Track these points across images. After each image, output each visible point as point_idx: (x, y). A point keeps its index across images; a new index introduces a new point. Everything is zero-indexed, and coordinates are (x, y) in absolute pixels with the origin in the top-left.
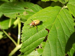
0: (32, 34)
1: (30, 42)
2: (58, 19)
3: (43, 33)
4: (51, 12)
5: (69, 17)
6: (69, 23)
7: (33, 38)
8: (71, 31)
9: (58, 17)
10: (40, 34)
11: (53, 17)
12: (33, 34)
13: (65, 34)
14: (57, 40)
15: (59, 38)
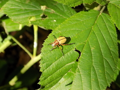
0: (55, 58)
1: (52, 70)
2: (94, 33)
3: (72, 57)
4: (83, 22)
5: (111, 28)
6: (110, 39)
7: (58, 65)
8: (113, 52)
9: (94, 29)
10: (67, 58)
11: (87, 29)
12: (58, 59)
13: (103, 58)
14: (92, 69)
15: (95, 65)
